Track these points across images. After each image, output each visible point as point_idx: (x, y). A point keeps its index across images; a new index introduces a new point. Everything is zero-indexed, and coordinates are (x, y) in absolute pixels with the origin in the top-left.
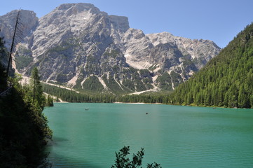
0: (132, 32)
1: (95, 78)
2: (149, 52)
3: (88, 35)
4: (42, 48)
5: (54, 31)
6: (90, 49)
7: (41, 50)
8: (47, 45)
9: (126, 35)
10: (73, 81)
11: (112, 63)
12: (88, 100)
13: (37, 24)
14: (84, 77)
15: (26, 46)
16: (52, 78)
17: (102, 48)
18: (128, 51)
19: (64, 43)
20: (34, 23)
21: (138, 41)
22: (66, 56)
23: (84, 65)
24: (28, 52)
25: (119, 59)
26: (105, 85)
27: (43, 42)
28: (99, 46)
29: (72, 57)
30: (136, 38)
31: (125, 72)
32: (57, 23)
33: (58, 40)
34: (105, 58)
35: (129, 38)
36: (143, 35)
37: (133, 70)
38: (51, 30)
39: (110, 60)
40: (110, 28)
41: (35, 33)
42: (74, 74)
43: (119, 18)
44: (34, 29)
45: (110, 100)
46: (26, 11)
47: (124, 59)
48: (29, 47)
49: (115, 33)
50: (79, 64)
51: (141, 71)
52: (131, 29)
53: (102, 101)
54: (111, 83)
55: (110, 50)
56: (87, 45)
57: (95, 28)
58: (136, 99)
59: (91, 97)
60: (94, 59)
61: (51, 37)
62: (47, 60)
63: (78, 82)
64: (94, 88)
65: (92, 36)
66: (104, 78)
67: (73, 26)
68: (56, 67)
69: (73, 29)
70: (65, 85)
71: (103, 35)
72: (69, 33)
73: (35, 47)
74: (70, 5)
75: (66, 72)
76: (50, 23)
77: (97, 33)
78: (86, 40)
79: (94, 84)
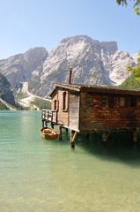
0: (119, 54)
3: (77, 62)
5: (56, 61)
6: (77, 72)
8: (50, 71)
9: (114, 57)
11: (92, 82)
15: (37, 73)
16: (48, 95)
18: (114, 70)
19: (60, 69)
20: (44, 56)
21: (124, 61)
22: (59, 78)
24: (38, 78)
25: (98, 78)
29: (63, 80)
30: (123, 59)
32: (59, 54)
33: (57, 67)
34: (88, 78)
35: (116, 59)
36: (128, 55)
40: (100, 53)
41: (45, 63)
43: (109, 43)
46: (38, 48)
48: (39, 74)
49: (104, 56)
52: (118, 51)
55: (92, 71)
56: (75, 69)
57: (82, 56)
61: (53, 65)
62: (46, 82)
65: (79, 62)
67: (69, 55)
69: (68, 58)
71: (88, 60)
72: (65, 61)
73: (43, 74)
74: (69, 39)
76: (54, 54)
77: (84, 59)
78: (75, 66)
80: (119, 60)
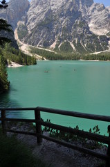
0: (95, 6)
1: (68, 43)
2: (108, 21)
3: (63, 12)
4: (33, 24)
5: (40, 10)
6: (64, 22)
7: (33, 25)
8: (36, 21)
9: (91, 8)
10: (53, 46)
11: (79, 32)
12: (62, 58)
13: (29, 6)
14: (60, 42)
15: (23, 23)
16: (40, 44)
17: (72, 20)
18: (92, 21)
19: (47, 19)
20: (27, 6)
21: (100, 13)
22: (48, 28)
23: (60, 34)
24: (25, 27)
25: (84, 28)
26: (74, 48)
27: (34, 19)
28: (71, 19)
29: (52, 29)
30: (98, 11)
31: (88, 37)
32: (42, 4)
33: (42, 17)
34: (75, 28)
35: (93, 11)
36: (104, 8)
37: (95, 36)
38: (38, 10)
39: (78, 29)
40: (79, 4)
41: (28, 13)
42: (54, 41)
44: (27, 10)
45: (76, 58)
47: (88, 28)
48: (25, 23)
49: (82, 8)
50: (57, 33)
51: (101, 36)
52: (95, 3)
53: (71, 59)
54: (78, 46)
55: (78, 21)
56: (62, 19)
57: (68, 5)
58: (94, 57)
59: (64, 56)
60: (67, 30)
61: (38, 15)
62: (36, 32)
63: (57, 46)
64: (67, 50)
65: (65, 12)
66: (74, 43)
67: (53, 5)
68: (42, 37)
69: (52, 8)
70: (49, 48)
71: (73, 10)
72: (50, 11)
73: (29, 24)
75: (49, 40)
76: (37, 5)
77: (69, 9)
78: (61, 16)
79: (67, 47)
80: (96, 12)
